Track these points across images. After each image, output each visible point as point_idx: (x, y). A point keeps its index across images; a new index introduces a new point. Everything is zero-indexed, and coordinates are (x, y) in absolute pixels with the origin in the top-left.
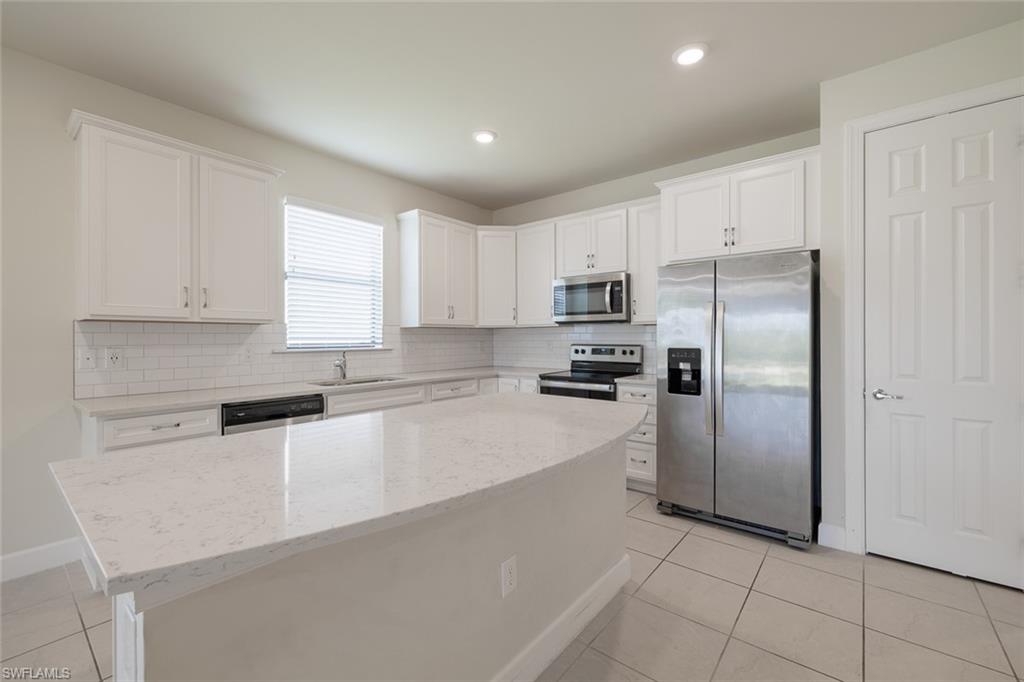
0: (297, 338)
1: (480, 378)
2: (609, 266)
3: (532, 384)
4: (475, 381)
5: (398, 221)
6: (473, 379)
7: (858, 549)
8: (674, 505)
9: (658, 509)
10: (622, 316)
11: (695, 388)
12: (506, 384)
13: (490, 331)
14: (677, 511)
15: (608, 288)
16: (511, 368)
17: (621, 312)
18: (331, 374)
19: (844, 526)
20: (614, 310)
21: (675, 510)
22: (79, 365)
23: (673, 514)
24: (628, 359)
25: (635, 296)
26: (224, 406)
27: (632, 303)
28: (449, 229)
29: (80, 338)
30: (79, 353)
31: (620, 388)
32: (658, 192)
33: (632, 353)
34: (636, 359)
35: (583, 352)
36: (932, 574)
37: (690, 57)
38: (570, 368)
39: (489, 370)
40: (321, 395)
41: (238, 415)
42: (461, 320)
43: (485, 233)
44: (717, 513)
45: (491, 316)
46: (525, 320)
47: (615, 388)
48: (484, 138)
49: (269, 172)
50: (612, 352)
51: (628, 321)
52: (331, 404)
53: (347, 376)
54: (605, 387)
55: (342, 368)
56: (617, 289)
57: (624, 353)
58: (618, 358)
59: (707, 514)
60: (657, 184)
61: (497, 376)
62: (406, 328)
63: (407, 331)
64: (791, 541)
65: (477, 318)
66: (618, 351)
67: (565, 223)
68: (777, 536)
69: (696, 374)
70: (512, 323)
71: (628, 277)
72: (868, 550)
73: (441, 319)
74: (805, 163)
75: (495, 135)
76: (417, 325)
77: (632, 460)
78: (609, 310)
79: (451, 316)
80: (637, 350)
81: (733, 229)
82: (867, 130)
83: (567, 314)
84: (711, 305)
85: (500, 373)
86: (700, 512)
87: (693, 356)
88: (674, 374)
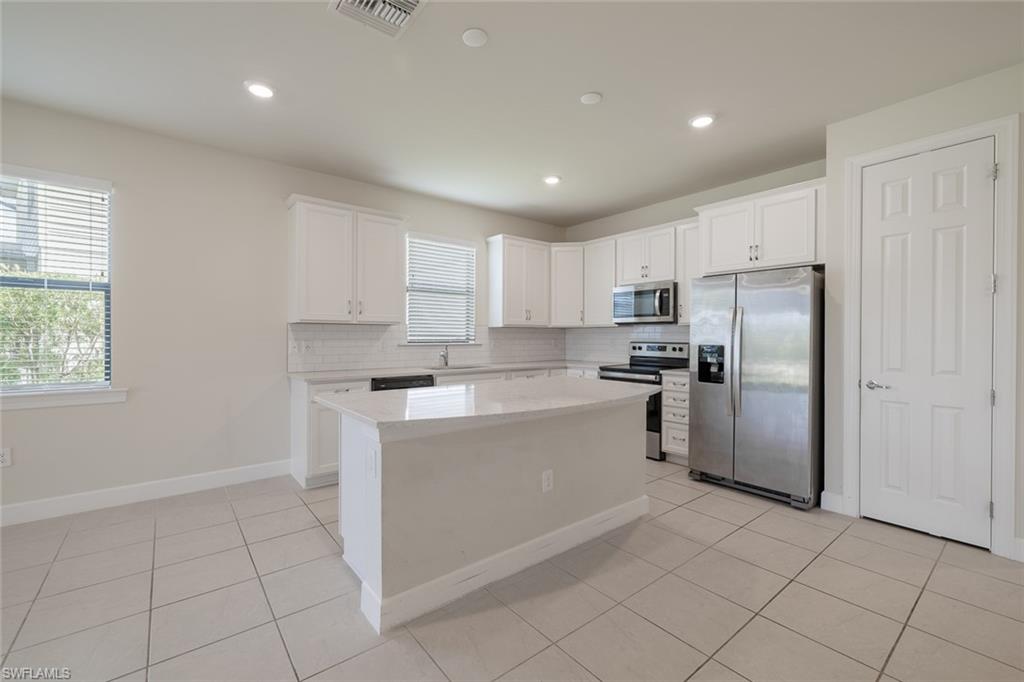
0: (414, 336)
1: (550, 369)
2: (660, 276)
3: (595, 373)
4: (547, 371)
5: (487, 243)
6: (545, 369)
7: (853, 512)
8: (702, 474)
9: (690, 476)
10: (670, 318)
11: (718, 379)
12: (573, 372)
13: (563, 330)
14: (704, 478)
15: (658, 294)
16: (580, 361)
17: (668, 315)
18: (437, 361)
19: (842, 493)
20: (662, 313)
21: (704, 477)
22: (290, 352)
23: (701, 481)
24: (677, 355)
25: (681, 301)
26: (373, 380)
27: (679, 307)
28: (527, 248)
29: (291, 334)
30: (290, 343)
31: (664, 378)
32: (697, 214)
33: (681, 349)
34: (683, 355)
35: (640, 348)
36: (912, 534)
37: (702, 122)
38: (628, 362)
39: (560, 362)
40: (431, 376)
41: (379, 384)
42: (538, 321)
43: (557, 249)
44: (736, 479)
45: (563, 317)
46: (590, 322)
47: (661, 378)
48: (552, 181)
49: (399, 218)
50: (663, 349)
51: (675, 321)
52: (438, 380)
53: (449, 363)
54: (652, 377)
55: (445, 357)
56: (666, 295)
57: (674, 349)
58: (669, 354)
59: (729, 480)
60: (696, 209)
61: (566, 368)
62: (493, 328)
63: (493, 330)
64: (793, 503)
65: (550, 318)
66: (669, 348)
67: (624, 239)
68: (782, 498)
69: (721, 366)
70: (579, 324)
71: (676, 285)
72: (863, 514)
73: (520, 320)
74: (816, 191)
75: (560, 178)
76: (501, 325)
77: (674, 438)
78: (659, 313)
79: (528, 319)
80: (685, 347)
81: (757, 246)
82: (864, 164)
83: (635, 316)
84: (732, 310)
85: (568, 365)
86: (723, 479)
87: (720, 350)
88: (704, 367)
